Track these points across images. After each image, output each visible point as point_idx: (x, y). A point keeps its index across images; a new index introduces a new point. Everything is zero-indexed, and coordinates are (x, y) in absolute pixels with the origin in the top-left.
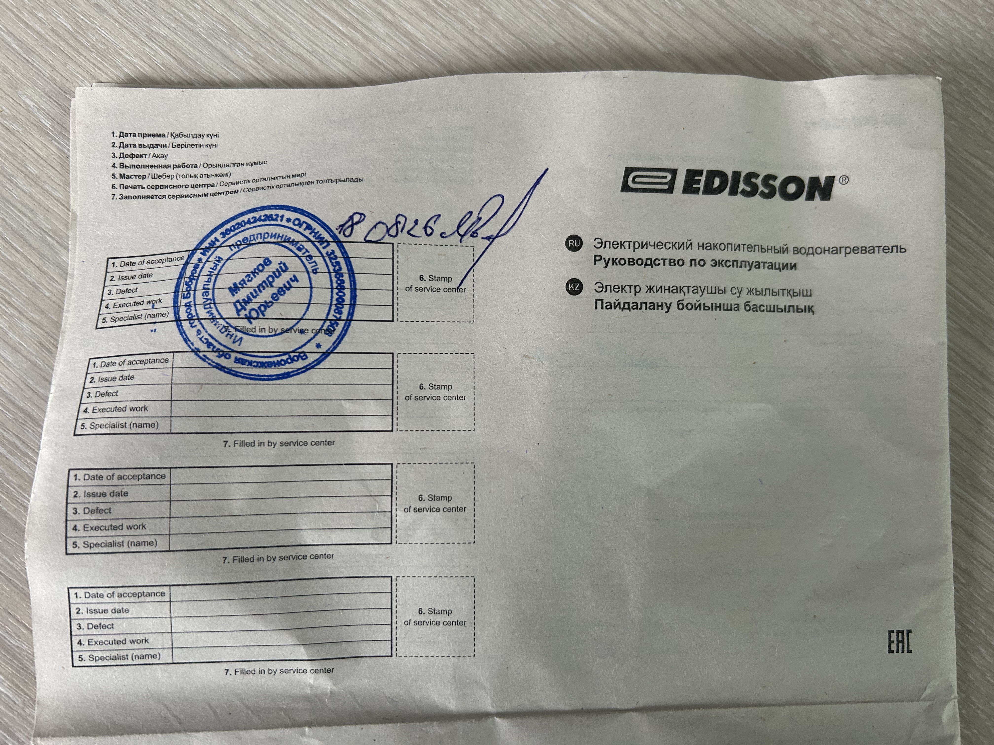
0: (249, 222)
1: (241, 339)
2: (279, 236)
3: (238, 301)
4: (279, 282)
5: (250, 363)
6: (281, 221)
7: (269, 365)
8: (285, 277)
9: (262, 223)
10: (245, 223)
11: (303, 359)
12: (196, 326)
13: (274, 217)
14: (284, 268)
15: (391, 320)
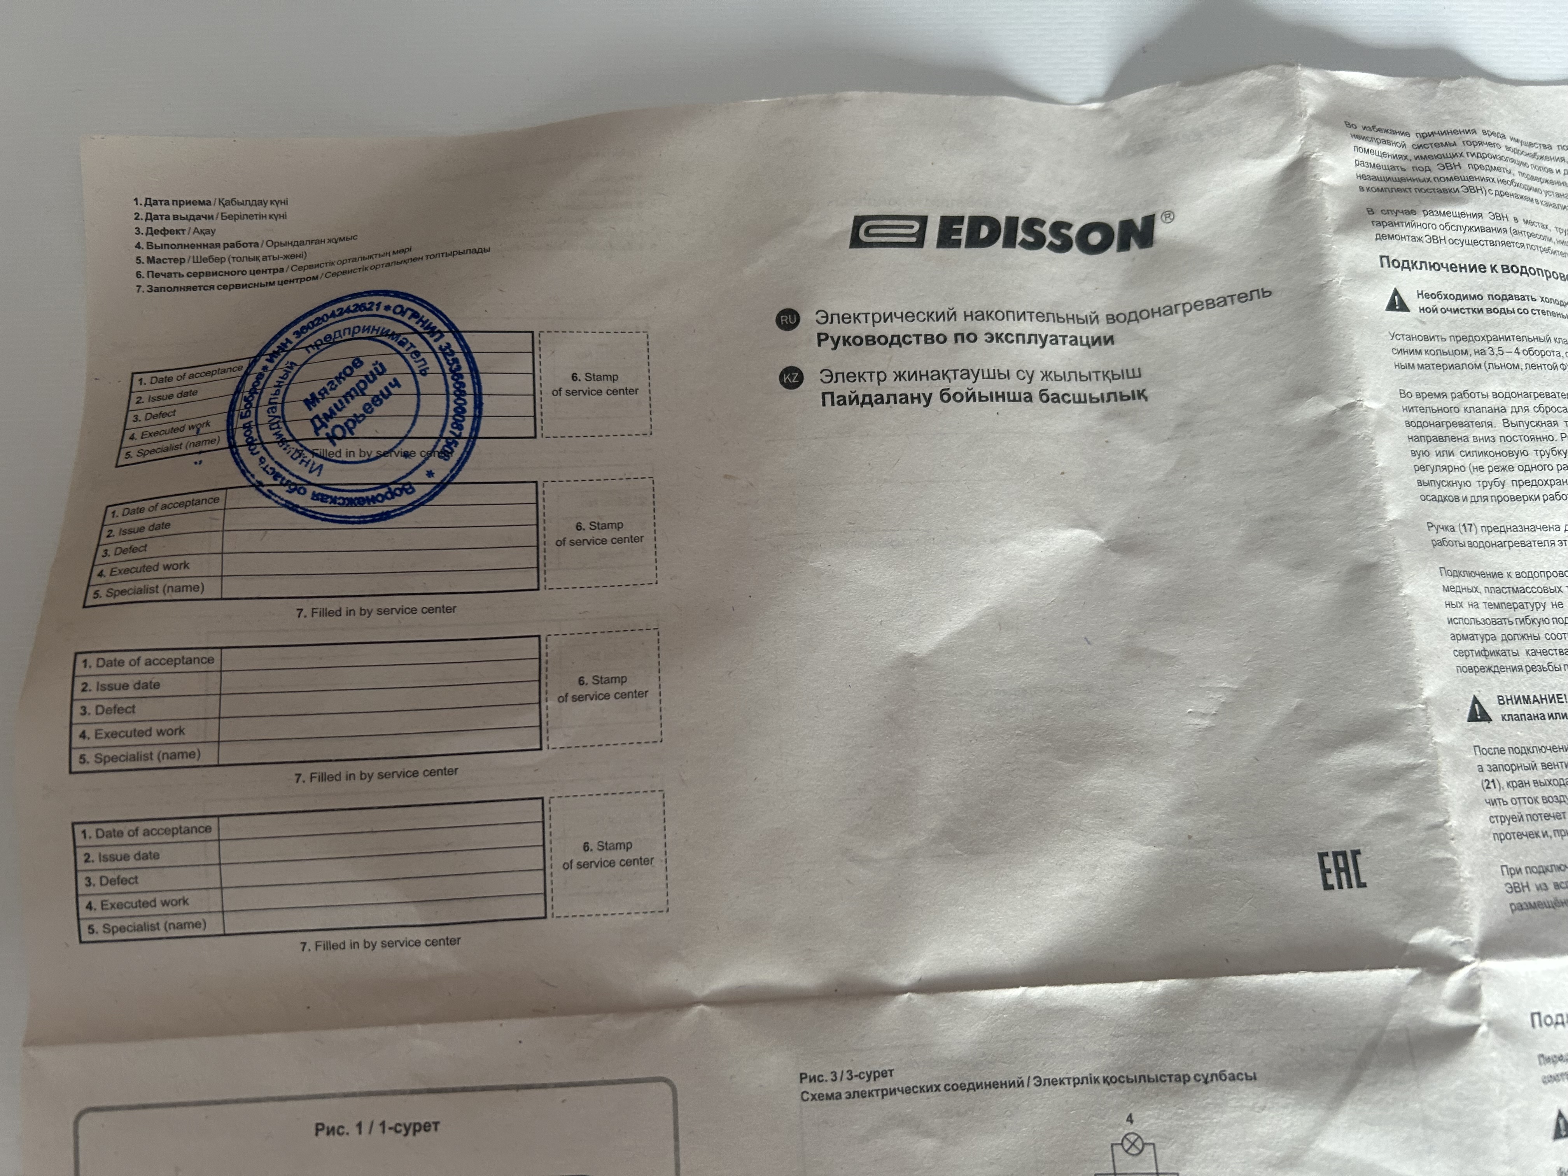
0: (333, 315)
1: (321, 466)
2: (374, 329)
3: (317, 417)
4: (374, 389)
5: (334, 500)
6: (377, 309)
7: (361, 502)
8: (382, 382)
9: (351, 315)
10: (328, 317)
11: (408, 493)
12: (258, 453)
13: (368, 306)
14: (380, 370)
15: (533, 435)
